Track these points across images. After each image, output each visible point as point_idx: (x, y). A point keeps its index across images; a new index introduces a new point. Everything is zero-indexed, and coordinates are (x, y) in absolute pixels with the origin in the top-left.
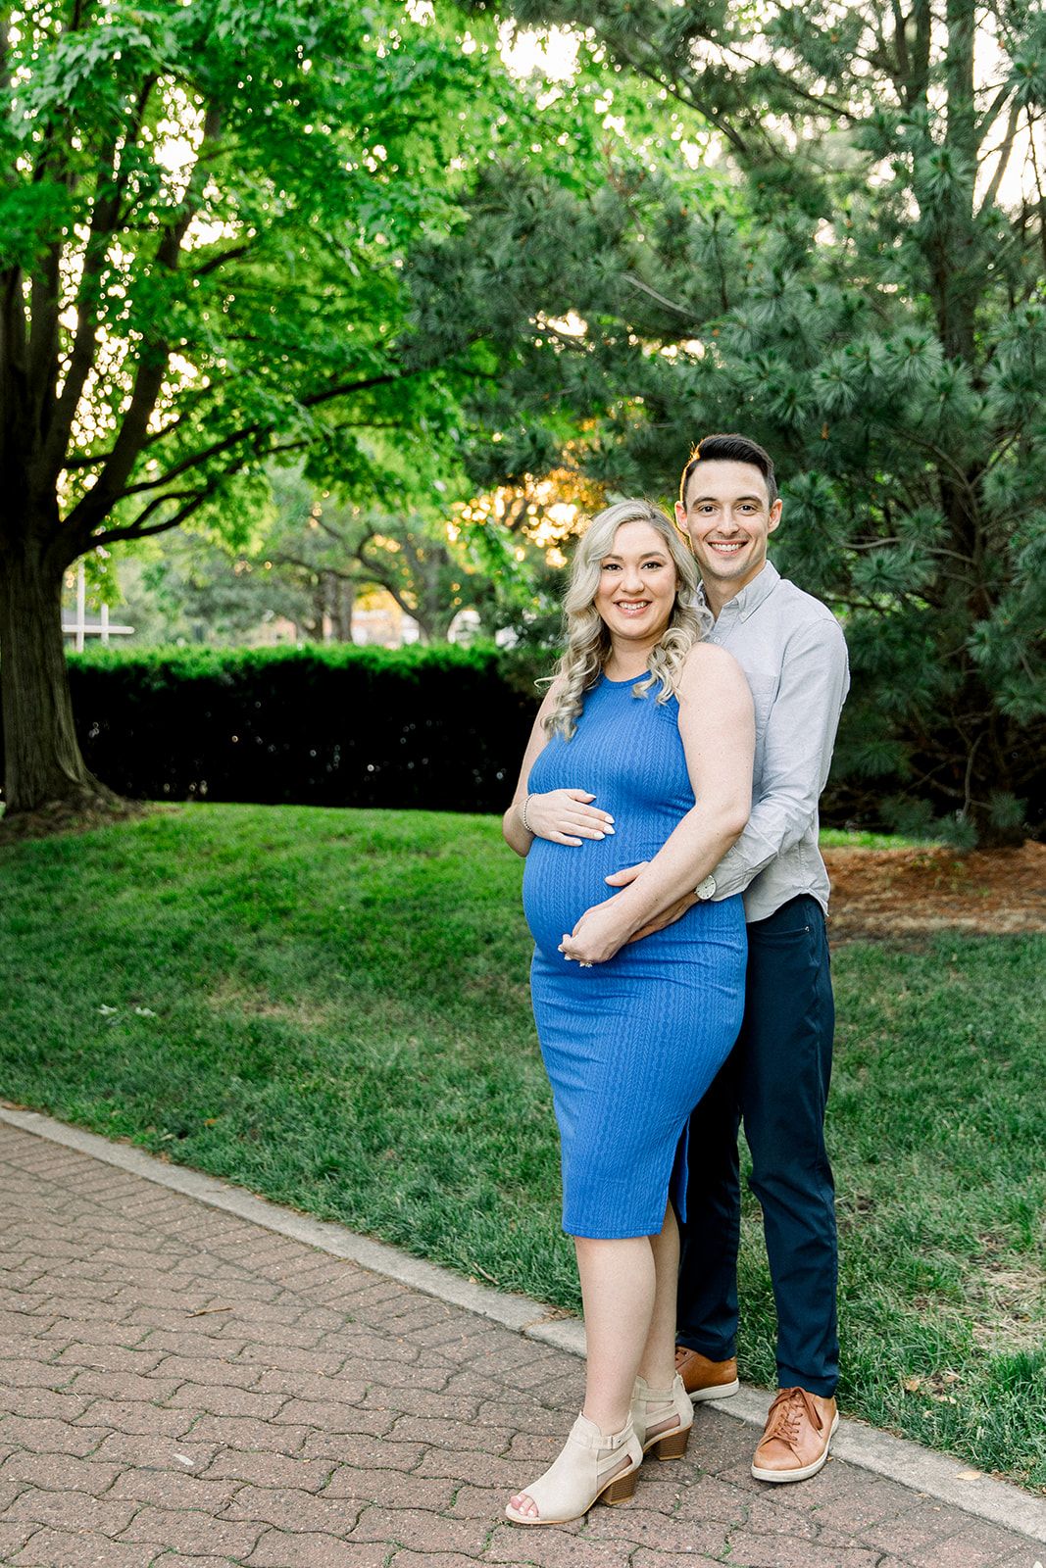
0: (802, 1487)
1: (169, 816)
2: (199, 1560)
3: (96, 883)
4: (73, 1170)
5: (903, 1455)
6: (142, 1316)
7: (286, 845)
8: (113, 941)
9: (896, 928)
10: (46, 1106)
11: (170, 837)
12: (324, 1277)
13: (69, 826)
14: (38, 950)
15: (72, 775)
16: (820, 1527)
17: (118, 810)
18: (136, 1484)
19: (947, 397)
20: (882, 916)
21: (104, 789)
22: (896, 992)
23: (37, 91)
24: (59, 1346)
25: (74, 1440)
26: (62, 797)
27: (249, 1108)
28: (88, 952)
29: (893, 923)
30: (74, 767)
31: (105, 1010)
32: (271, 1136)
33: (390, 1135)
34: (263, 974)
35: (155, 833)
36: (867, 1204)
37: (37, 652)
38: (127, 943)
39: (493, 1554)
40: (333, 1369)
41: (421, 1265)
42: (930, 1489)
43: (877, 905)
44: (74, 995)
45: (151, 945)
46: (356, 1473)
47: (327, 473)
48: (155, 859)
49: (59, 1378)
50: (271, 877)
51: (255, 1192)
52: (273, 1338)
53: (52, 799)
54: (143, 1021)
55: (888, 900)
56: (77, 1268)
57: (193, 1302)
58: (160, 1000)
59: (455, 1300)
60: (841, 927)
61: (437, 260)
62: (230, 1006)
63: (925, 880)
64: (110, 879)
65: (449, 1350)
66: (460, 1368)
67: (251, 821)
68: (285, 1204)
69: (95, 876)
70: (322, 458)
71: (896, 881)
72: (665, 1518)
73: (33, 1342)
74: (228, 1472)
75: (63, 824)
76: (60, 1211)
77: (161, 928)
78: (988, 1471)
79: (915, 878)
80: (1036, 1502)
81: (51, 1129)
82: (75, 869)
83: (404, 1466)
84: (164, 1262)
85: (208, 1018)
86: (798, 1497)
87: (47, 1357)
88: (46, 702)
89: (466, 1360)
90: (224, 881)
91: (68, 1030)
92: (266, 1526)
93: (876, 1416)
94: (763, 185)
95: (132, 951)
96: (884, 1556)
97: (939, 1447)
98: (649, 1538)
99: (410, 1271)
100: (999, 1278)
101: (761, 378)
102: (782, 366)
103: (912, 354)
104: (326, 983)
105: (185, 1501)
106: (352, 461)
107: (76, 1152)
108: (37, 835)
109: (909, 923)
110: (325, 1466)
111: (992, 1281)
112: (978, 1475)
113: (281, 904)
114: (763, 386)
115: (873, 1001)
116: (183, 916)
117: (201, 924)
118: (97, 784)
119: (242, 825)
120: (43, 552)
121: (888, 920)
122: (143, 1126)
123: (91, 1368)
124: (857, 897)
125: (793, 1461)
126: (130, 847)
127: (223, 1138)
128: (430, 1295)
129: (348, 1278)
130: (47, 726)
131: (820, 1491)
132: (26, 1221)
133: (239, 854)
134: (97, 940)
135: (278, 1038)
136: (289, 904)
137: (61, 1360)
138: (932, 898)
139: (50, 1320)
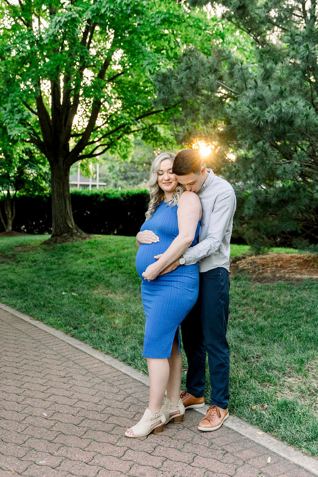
0: (211, 433)
1: (97, 239)
2: (39, 440)
3: (72, 257)
4: (44, 337)
5: (243, 426)
6: (48, 377)
7: (128, 248)
8: (73, 274)
9: (294, 278)
10: (41, 319)
11: (96, 245)
12: (101, 369)
13: (69, 241)
14: (51, 276)
15: (71, 226)
16: (212, 444)
17: (83, 236)
18: (30, 420)
19: (307, 118)
20: (291, 274)
21: (80, 230)
22: (286, 297)
23: (50, 30)
24: (23, 383)
25: (18, 408)
26: (68, 232)
27: (95, 322)
28: (65, 277)
29: (293, 276)
30: (71, 224)
31: (64, 293)
32: (98, 330)
33: (130, 331)
34: (110, 285)
35: (92, 243)
36: (258, 357)
37: (62, 191)
38: (76, 274)
39: (118, 444)
40: (94, 393)
41: (129, 368)
42: (247, 436)
43: (291, 271)
44: (57, 289)
45: (82, 276)
46: (89, 421)
47: (149, 138)
48: (90, 251)
49: (19, 391)
50: (121, 257)
51: (90, 345)
52: (81, 384)
53: (65, 233)
54: (73, 296)
55: (295, 269)
56: (35, 363)
57: (62, 374)
58: (80, 291)
59: (134, 377)
60: (279, 277)
61: (164, 77)
62: (99, 294)
63: (307, 264)
64: (76, 256)
65: (128, 391)
66: (129, 395)
67: (120, 241)
68: (97, 349)
69: (72, 255)
70: (147, 134)
71: (299, 264)
72: (169, 438)
73: (16, 381)
74: (55, 418)
75: (67, 240)
76: (36, 348)
77: (86, 271)
78: (266, 432)
79: (305, 264)
80: (277, 441)
81: (41, 325)
82: (67, 253)
83: (103, 420)
84: (58, 363)
85: (91, 296)
86: (209, 435)
87: (18, 385)
88: (64, 205)
89: (132, 393)
90: (107, 258)
91: (52, 298)
92: (60, 433)
93: (240, 416)
94: (261, 54)
95: (76, 277)
96: (227, 452)
97: (255, 425)
98: (162, 443)
99: (125, 369)
100: (290, 380)
101: (250, 112)
102: (257, 109)
103: (294, 105)
104: (127, 288)
105: (41, 424)
106: (157, 135)
107: (46, 332)
108: (60, 243)
109: (298, 276)
110: (82, 418)
111: (287, 380)
112: (263, 433)
113: (121, 265)
114: (251, 114)
115: (278, 299)
116: (92, 267)
117: (97, 270)
118: (78, 228)
119: (117, 242)
120: (64, 161)
121: (293, 275)
122: (65, 326)
123: (29, 389)
124: (285, 268)
125: (210, 426)
126: (84, 248)
127: (86, 330)
128: (128, 376)
129: (107, 370)
130: (64, 212)
131: (216, 434)
132: (26, 350)
133: (114, 250)
134: (68, 273)
135: (108, 302)
136: (123, 265)
137: (22, 387)
138: (308, 269)
139: (22, 376)
